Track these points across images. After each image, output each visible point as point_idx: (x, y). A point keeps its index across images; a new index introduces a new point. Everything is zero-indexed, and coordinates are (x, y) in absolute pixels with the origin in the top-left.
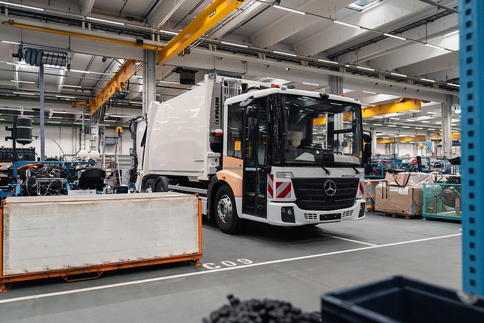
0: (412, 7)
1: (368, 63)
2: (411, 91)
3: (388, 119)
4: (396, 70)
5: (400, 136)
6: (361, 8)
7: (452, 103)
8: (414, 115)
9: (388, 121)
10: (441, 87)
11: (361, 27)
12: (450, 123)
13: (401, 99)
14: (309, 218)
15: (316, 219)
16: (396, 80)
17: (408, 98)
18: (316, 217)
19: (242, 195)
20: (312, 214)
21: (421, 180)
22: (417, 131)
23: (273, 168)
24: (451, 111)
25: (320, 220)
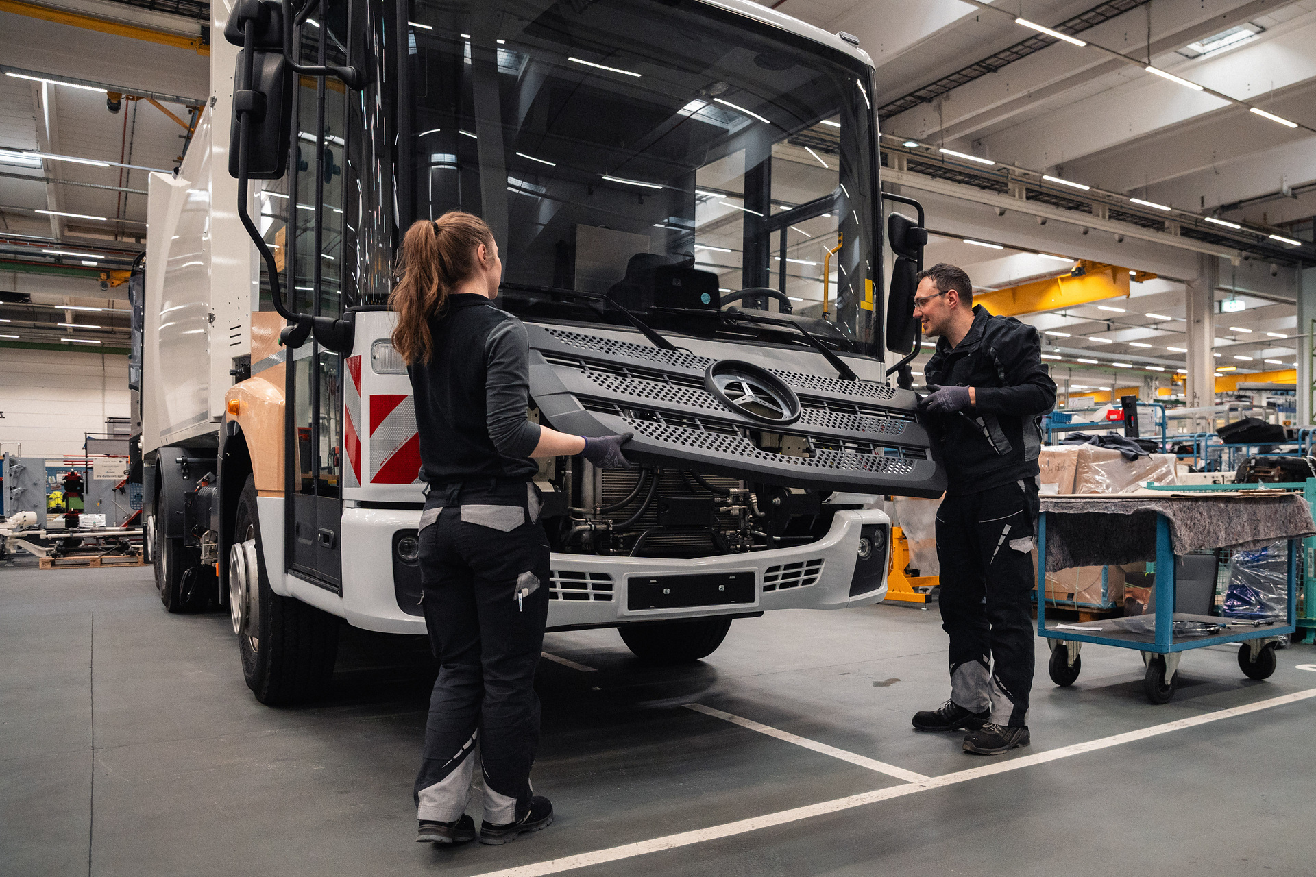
1: (976, 144)
2: (1103, 241)
4: (1060, 171)
5: (1074, 388)
7: (1214, 286)
8: (1111, 324)
10: (1186, 232)
12: (1210, 341)
13: (1074, 266)
14: (566, 596)
15: (609, 598)
16: (1057, 205)
17: (1094, 264)
18: (610, 587)
19: (282, 488)
20: (582, 576)
21: (1138, 478)
22: (1118, 372)
23: (361, 318)
24: (1212, 304)
25: (630, 608)
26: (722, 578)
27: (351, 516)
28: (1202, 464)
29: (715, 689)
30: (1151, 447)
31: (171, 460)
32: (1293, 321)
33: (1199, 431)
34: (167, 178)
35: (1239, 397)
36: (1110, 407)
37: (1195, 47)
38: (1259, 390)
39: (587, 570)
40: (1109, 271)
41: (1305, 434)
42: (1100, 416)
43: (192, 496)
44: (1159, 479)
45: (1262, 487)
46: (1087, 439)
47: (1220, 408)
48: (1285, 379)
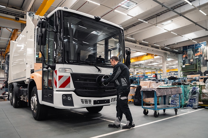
0: (150, 6)
1: (132, 36)
2: (150, 51)
3: (141, 64)
4: (144, 40)
5: (146, 72)
6: (128, 8)
7: (166, 57)
8: (151, 62)
9: (141, 65)
10: (162, 49)
11: (128, 15)
12: (166, 65)
13: (146, 54)
14: (85, 103)
15: (91, 103)
16: (144, 45)
17: (149, 54)
18: (91, 102)
19: (41, 89)
20: (87, 100)
21: (158, 85)
22: (152, 69)
23: (57, 65)
24: (166, 59)
25: (94, 104)
26: (106, 100)
27: (55, 92)
28: (165, 83)
29: (102, 116)
30: (159, 81)
31: (15, 85)
32: (177, 62)
33: (165, 78)
34: (14, 41)
35: (170, 73)
36: (153, 75)
37: (163, 23)
38: (173, 72)
39: (88, 99)
40: (151, 55)
41: (180, 78)
42: (152, 76)
43: (19, 90)
44: (161, 85)
45: (175, 86)
46: (151, 80)
47: (167, 75)
48: (176, 70)
